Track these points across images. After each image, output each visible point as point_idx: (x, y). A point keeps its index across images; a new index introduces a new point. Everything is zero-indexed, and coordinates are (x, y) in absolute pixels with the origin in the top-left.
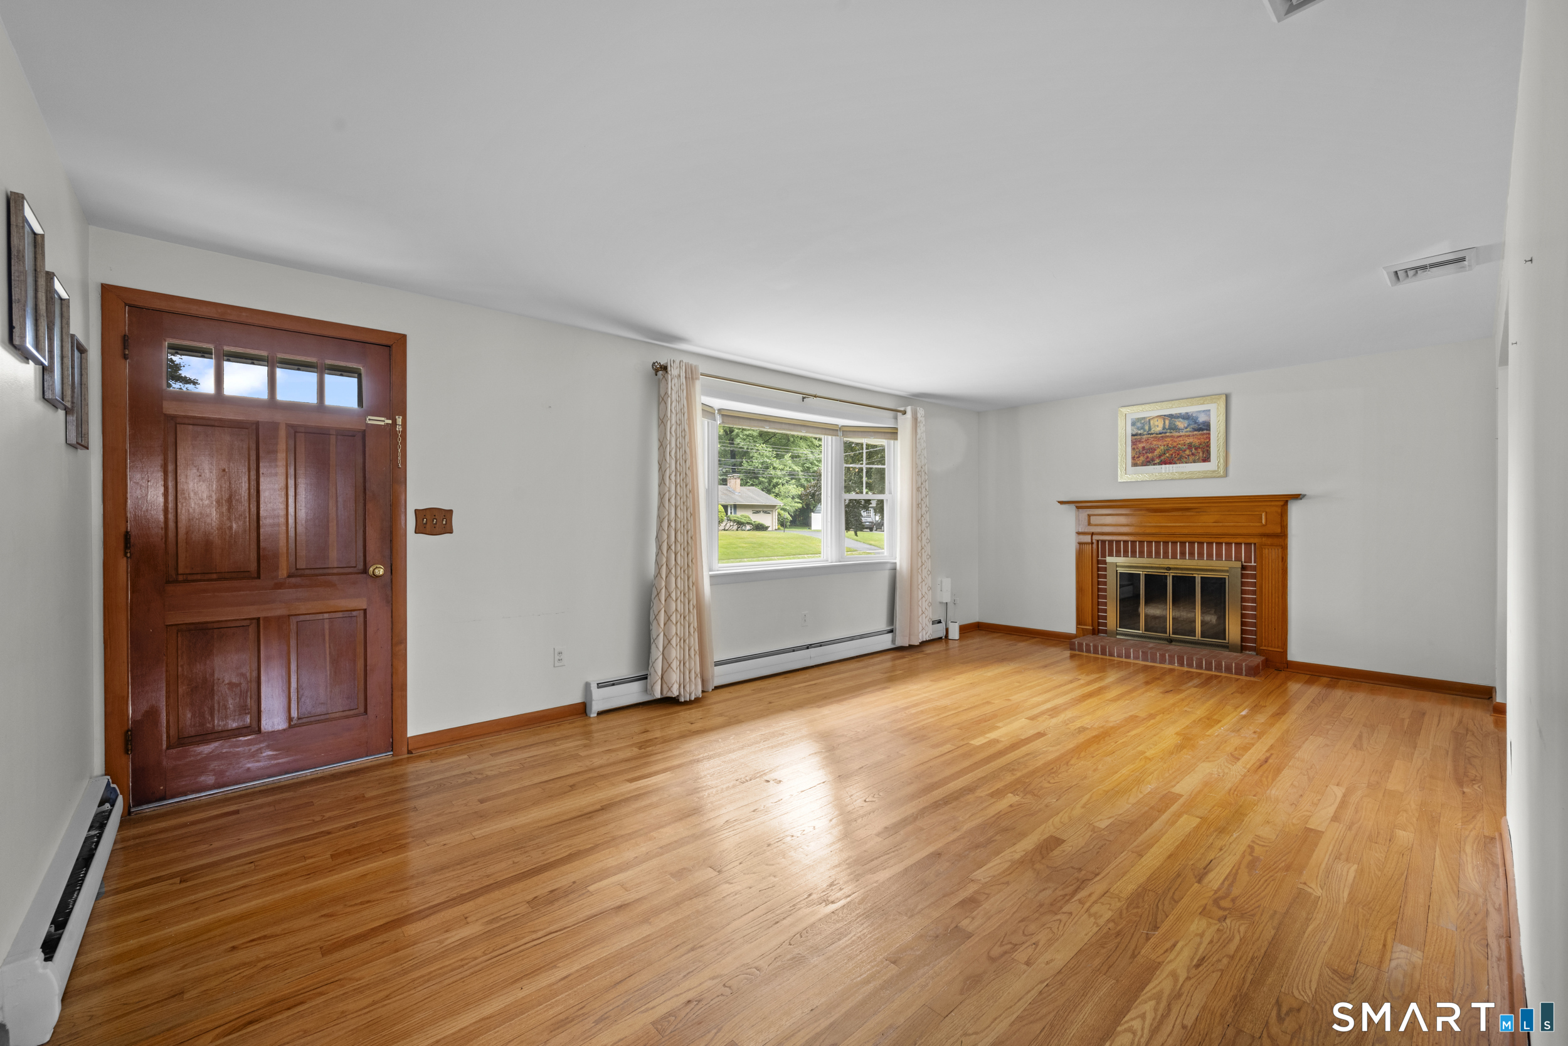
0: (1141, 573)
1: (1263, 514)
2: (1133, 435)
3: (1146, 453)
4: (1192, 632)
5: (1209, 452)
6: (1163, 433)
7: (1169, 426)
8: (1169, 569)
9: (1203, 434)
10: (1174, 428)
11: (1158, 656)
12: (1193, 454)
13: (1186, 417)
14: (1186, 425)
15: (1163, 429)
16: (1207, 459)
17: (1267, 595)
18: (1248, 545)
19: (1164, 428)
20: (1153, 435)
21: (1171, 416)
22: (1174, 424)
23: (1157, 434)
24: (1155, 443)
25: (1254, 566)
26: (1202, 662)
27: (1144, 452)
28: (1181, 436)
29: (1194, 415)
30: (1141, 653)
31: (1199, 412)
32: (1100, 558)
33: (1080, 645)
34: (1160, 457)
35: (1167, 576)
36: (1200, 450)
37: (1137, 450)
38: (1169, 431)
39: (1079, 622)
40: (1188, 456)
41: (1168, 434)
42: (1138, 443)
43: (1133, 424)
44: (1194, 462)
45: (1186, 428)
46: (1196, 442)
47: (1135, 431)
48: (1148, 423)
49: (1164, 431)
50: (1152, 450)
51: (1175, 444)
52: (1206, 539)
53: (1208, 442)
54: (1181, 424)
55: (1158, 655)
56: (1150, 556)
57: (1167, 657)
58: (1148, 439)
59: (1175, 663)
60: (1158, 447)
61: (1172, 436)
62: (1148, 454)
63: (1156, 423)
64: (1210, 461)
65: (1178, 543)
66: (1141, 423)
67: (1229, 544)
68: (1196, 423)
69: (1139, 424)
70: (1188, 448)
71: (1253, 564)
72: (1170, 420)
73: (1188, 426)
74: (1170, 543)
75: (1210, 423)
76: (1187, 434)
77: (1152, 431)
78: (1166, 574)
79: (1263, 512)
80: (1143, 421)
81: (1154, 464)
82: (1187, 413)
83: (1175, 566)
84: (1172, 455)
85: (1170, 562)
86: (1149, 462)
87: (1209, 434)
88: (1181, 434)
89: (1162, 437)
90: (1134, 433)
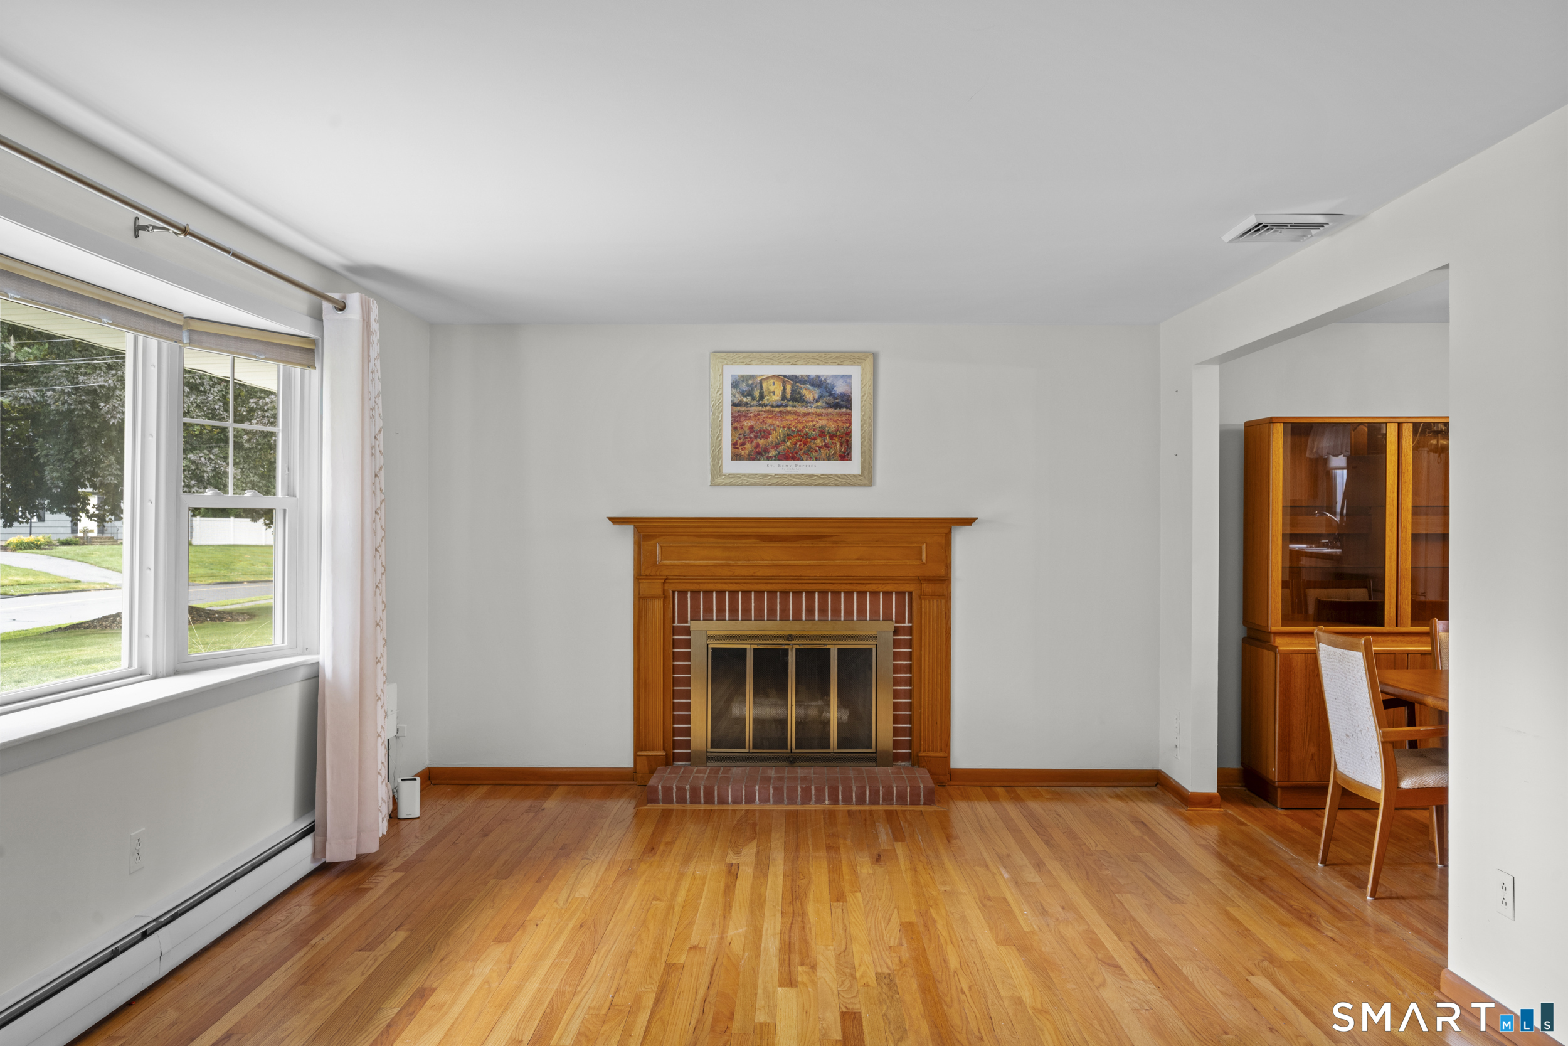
0: (747, 646)
1: (924, 547)
2: (734, 405)
3: (756, 437)
4: (825, 742)
5: (848, 444)
6: (781, 405)
7: (792, 395)
8: (789, 638)
9: (841, 414)
10: (797, 398)
11: (799, 793)
12: (826, 446)
13: (817, 383)
14: (816, 397)
15: (783, 400)
16: (845, 456)
17: (927, 672)
18: (901, 594)
19: (784, 398)
20: (768, 408)
21: (794, 379)
22: (799, 393)
23: (773, 406)
24: (769, 421)
25: (908, 627)
26: (865, 791)
27: (752, 435)
28: (808, 414)
29: (829, 381)
30: (771, 791)
31: (836, 377)
32: (676, 624)
33: (667, 790)
34: (777, 446)
35: (787, 650)
36: (836, 440)
37: (741, 432)
38: (791, 403)
39: (640, 744)
40: (820, 447)
41: (789, 409)
42: (742, 419)
43: (735, 385)
44: (829, 458)
45: (817, 402)
46: (831, 426)
47: (739, 398)
48: (758, 386)
49: (784, 403)
50: (766, 434)
51: (800, 426)
52: (845, 586)
53: (848, 428)
54: (809, 393)
55: (799, 789)
56: (759, 617)
57: (813, 792)
58: (759, 414)
59: (824, 800)
60: (774, 430)
61: (795, 413)
62: (759, 440)
63: (772, 388)
64: (850, 459)
65: (804, 594)
66: (748, 385)
67: (875, 594)
68: (831, 394)
69: (744, 387)
70: (820, 435)
71: (907, 624)
72: (793, 386)
73: (820, 397)
74: (791, 594)
75: (850, 396)
76: (818, 411)
77: (765, 401)
78: (786, 647)
79: (923, 543)
80: (750, 382)
81: (769, 458)
82: (818, 377)
83: (802, 633)
84: (795, 444)
85: (791, 627)
86: (758, 454)
87: (850, 415)
88: (810, 410)
89: (780, 412)
90: (736, 401)
